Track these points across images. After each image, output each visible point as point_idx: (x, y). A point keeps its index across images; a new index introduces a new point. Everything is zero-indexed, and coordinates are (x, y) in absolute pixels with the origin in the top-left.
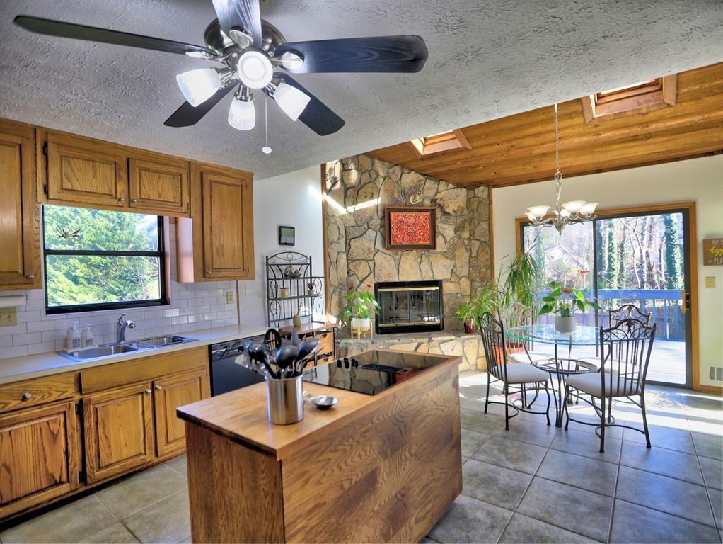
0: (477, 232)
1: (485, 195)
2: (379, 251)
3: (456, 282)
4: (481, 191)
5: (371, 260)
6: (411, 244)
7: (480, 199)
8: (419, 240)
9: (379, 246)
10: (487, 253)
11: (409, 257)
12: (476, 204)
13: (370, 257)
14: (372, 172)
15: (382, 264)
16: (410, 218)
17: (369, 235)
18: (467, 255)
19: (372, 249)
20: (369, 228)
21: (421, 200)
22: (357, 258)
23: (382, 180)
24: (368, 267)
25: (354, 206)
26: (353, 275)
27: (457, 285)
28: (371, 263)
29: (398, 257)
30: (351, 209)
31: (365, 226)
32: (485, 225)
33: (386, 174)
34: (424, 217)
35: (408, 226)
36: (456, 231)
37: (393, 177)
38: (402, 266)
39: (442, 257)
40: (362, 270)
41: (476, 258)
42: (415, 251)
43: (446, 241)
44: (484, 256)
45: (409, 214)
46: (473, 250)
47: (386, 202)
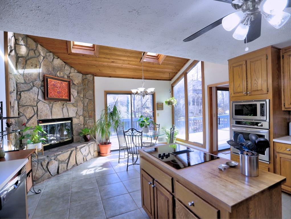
0: (87, 95)
1: (91, 79)
2: (40, 100)
3: (78, 118)
4: (89, 77)
5: (35, 106)
6: (59, 98)
7: (89, 80)
8: (63, 96)
9: (40, 97)
10: (92, 104)
11: (57, 105)
12: (87, 82)
13: (34, 104)
14: (36, 51)
15: (42, 108)
16: (58, 83)
17: (34, 90)
18: (82, 105)
19: (36, 99)
20: (34, 86)
21: (63, 75)
22: (26, 104)
23: (42, 58)
24: (33, 111)
25: (24, 70)
26: (22, 115)
27: (78, 119)
28: (35, 108)
29: (51, 105)
30: (21, 71)
31: (31, 84)
32: (91, 92)
33: (45, 55)
34: (65, 84)
35: (57, 88)
36: (78, 93)
37: (49, 58)
38: (54, 110)
39: (72, 106)
40: (29, 113)
41: (87, 106)
42: (60, 102)
43: (74, 98)
44: (90, 106)
45: (58, 81)
46: (85, 103)
47: (45, 72)
